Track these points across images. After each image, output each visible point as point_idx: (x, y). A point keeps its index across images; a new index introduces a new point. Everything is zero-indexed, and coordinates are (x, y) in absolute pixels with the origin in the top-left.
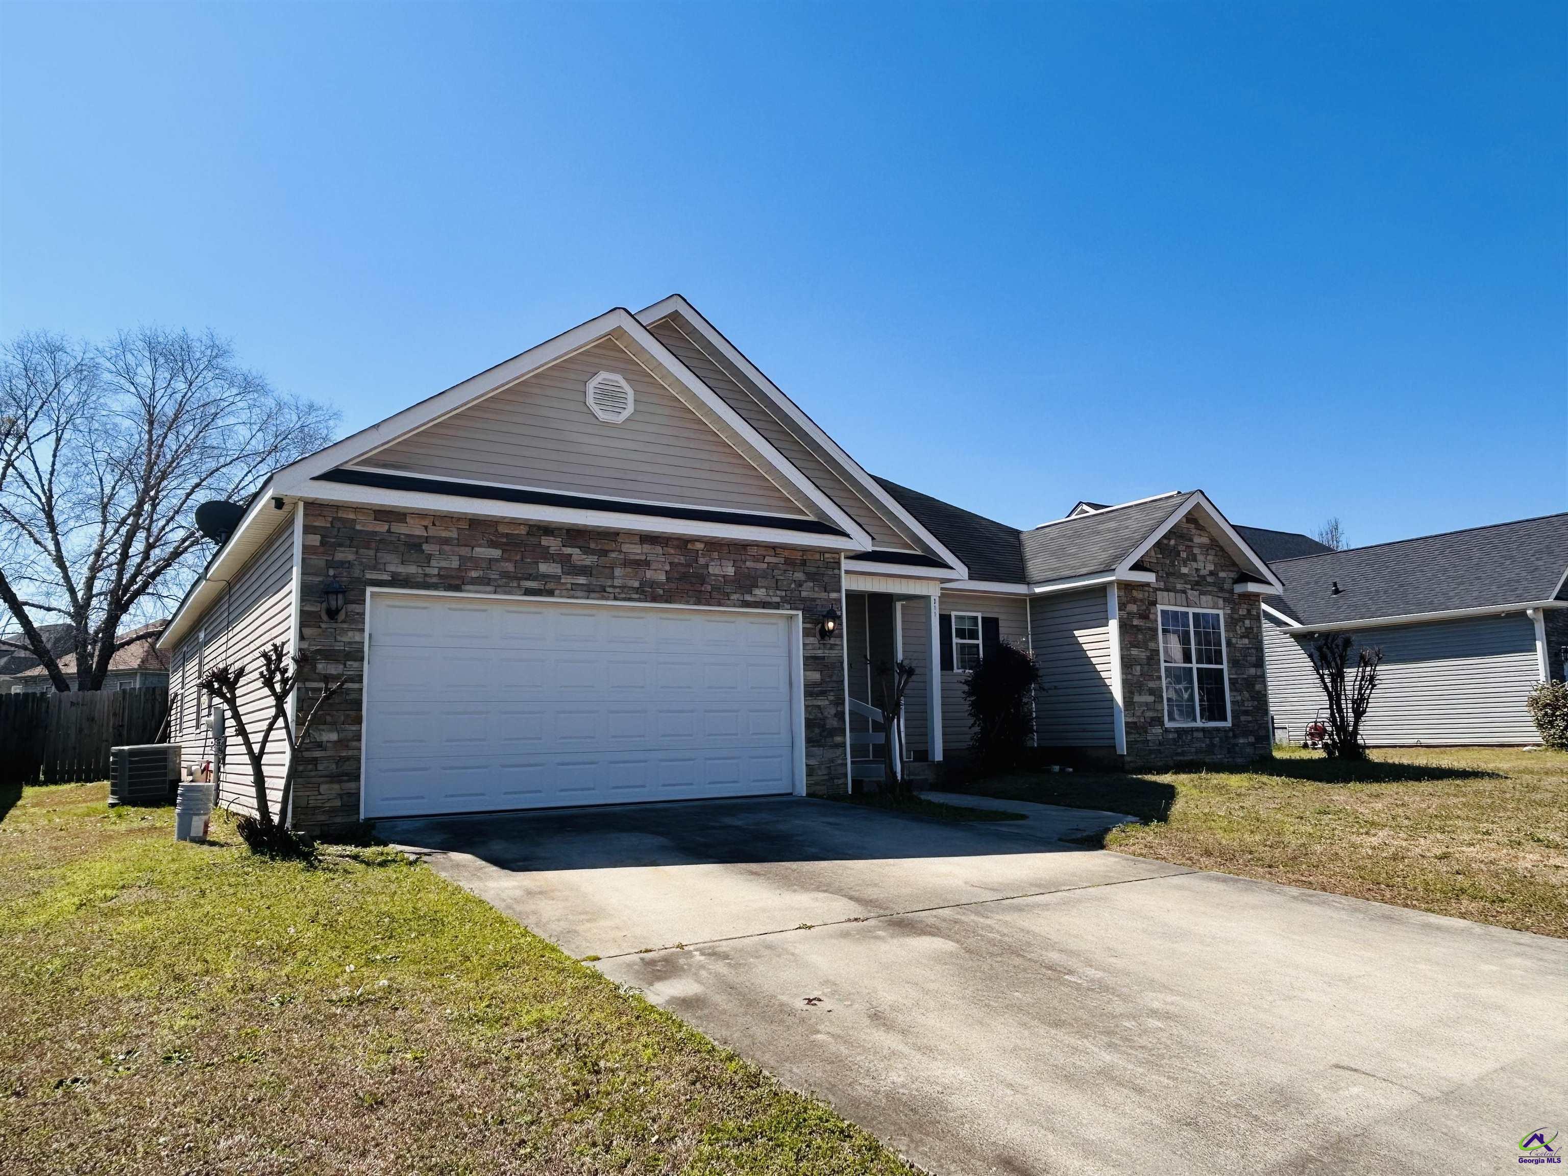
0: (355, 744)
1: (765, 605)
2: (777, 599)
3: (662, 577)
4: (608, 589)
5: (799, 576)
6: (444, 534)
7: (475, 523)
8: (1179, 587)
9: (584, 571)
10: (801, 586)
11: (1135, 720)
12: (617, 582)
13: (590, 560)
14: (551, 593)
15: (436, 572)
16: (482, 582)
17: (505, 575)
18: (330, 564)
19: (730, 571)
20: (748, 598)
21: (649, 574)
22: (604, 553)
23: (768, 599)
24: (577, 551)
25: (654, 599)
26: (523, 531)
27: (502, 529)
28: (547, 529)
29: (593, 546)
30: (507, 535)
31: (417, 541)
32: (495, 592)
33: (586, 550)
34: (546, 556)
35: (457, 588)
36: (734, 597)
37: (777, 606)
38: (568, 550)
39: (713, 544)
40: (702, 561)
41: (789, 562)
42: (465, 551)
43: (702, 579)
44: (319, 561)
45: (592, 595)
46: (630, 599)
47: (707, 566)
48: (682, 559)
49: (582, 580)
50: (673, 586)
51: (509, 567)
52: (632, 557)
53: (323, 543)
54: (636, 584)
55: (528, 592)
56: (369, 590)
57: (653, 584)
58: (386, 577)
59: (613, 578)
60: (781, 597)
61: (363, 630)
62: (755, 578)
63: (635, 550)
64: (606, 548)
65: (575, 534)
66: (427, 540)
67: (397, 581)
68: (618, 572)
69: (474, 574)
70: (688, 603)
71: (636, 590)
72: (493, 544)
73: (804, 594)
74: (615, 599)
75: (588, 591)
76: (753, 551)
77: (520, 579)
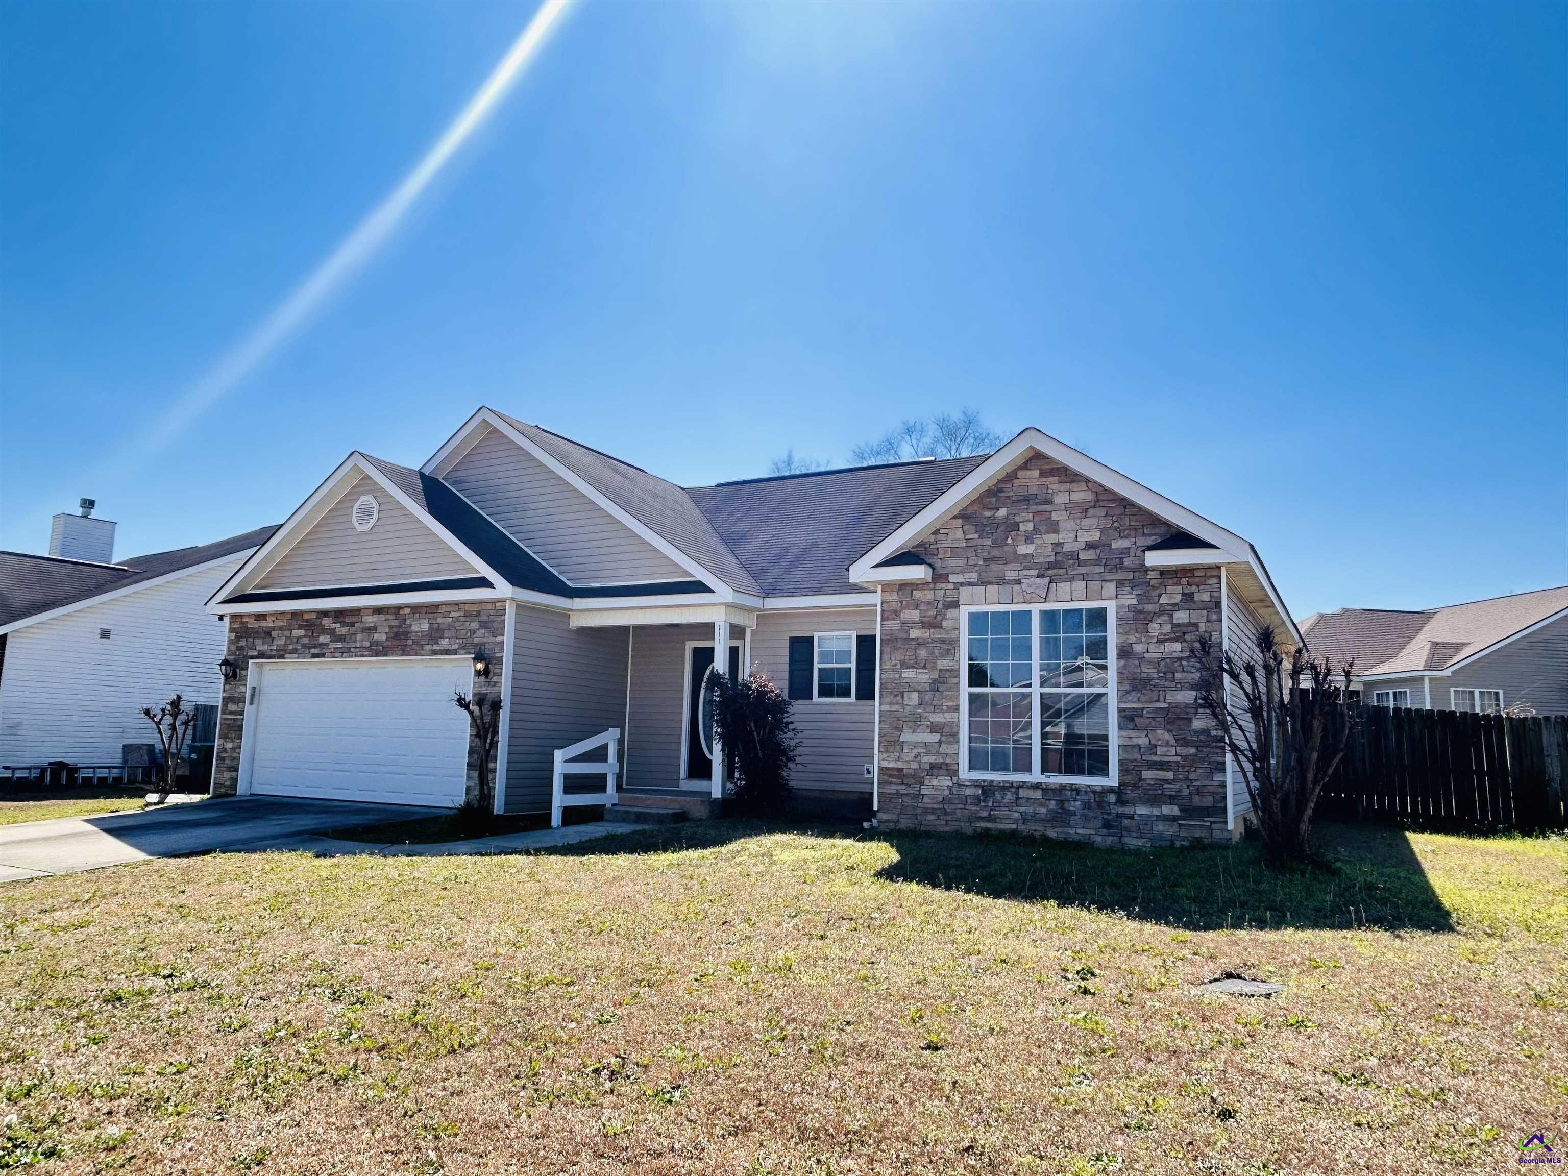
0: (237, 751)
1: (447, 652)
2: (456, 647)
3: (384, 637)
4: (352, 650)
5: (475, 625)
6: (281, 624)
7: (295, 614)
8: (1010, 575)
9: (342, 639)
10: (474, 633)
11: (900, 765)
12: (358, 645)
13: (344, 630)
14: (323, 655)
15: (275, 648)
16: (294, 651)
17: (304, 646)
18: (238, 648)
19: (425, 627)
20: (435, 647)
21: (376, 636)
22: (353, 624)
23: (449, 647)
24: (339, 625)
25: (377, 655)
26: (313, 616)
27: (306, 617)
28: (324, 613)
29: (347, 620)
30: (307, 620)
31: (269, 630)
32: (298, 658)
33: (344, 624)
34: (324, 631)
35: (282, 657)
36: (428, 647)
37: (455, 652)
38: (334, 626)
39: (416, 609)
40: (408, 622)
41: (468, 614)
42: (287, 633)
43: (406, 634)
44: (233, 647)
45: (345, 655)
46: (363, 656)
47: (410, 626)
48: (396, 623)
49: (339, 645)
50: (390, 643)
51: (306, 641)
52: (367, 625)
53: (236, 637)
54: (368, 644)
55: (315, 656)
56: (251, 661)
57: (378, 643)
58: (256, 653)
59: (355, 641)
60: (460, 644)
61: (245, 685)
62: (443, 630)
63: (370, 620)
64: (355, 620)
65: (339, 614)
66: (273, 629)
67: (262, 655)
68: (359, 637)
69: (291, 647)
70: (397, 655)
71: (369, 649)
72: (300, 628)
73: (476, 640)
74: (356, 656)
75: (343, 652)
76: (443, 609)
77: (309, 648)
